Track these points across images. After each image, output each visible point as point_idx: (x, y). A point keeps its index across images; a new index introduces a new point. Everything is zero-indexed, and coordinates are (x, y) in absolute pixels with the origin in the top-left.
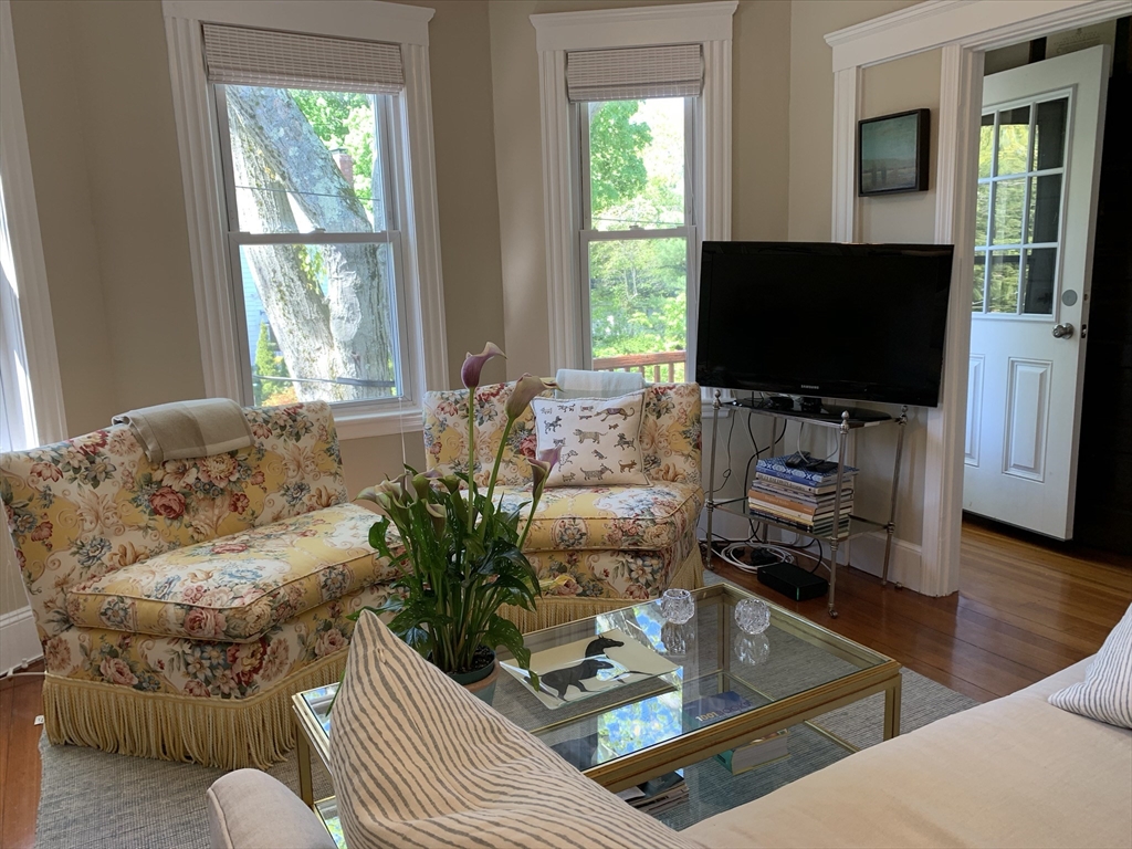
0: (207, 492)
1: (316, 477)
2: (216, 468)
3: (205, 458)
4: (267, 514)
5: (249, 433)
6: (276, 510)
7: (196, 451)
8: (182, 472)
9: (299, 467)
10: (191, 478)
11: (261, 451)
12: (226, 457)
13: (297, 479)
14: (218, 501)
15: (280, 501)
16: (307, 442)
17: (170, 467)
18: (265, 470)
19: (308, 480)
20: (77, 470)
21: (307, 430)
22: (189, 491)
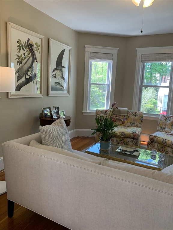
0: (119, 120)
1: (136, 123)
2: (121, 117)
3: (120, 116)
4: (127, 125)
5: (127, 113)
6: (128, 125)
7: (119, 114)
8: (117, 116)
9: (134, 120)
10: (117, 118)
11: (129, 117)
12: (123, 116)
13: (133, 122)
14: (120, 122)
15: (129, 124)
16: (137, 117)
17: (115, 115)
18: (129, 120)
19: (135, 123)
20: (103, 113)
21: (137, 115)
22: (117, 119)
